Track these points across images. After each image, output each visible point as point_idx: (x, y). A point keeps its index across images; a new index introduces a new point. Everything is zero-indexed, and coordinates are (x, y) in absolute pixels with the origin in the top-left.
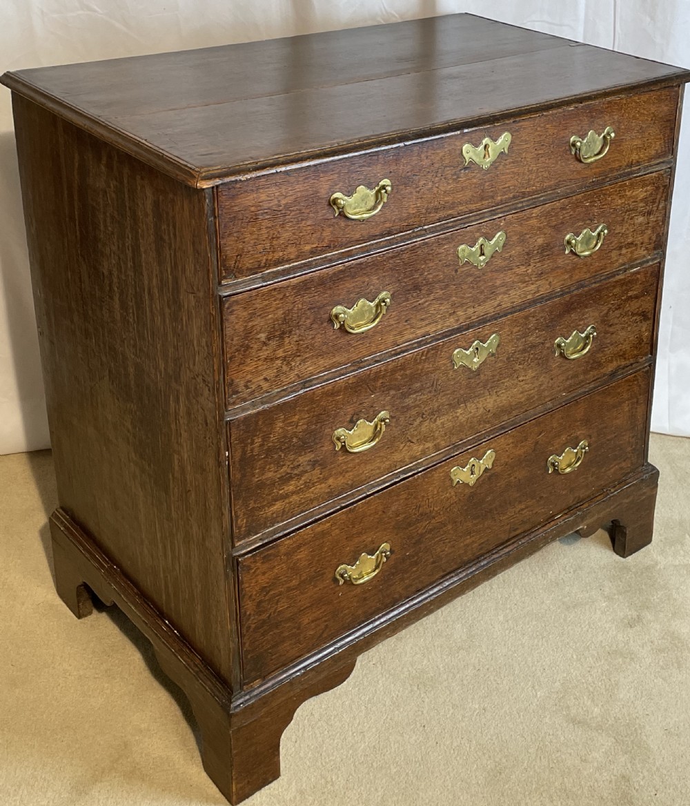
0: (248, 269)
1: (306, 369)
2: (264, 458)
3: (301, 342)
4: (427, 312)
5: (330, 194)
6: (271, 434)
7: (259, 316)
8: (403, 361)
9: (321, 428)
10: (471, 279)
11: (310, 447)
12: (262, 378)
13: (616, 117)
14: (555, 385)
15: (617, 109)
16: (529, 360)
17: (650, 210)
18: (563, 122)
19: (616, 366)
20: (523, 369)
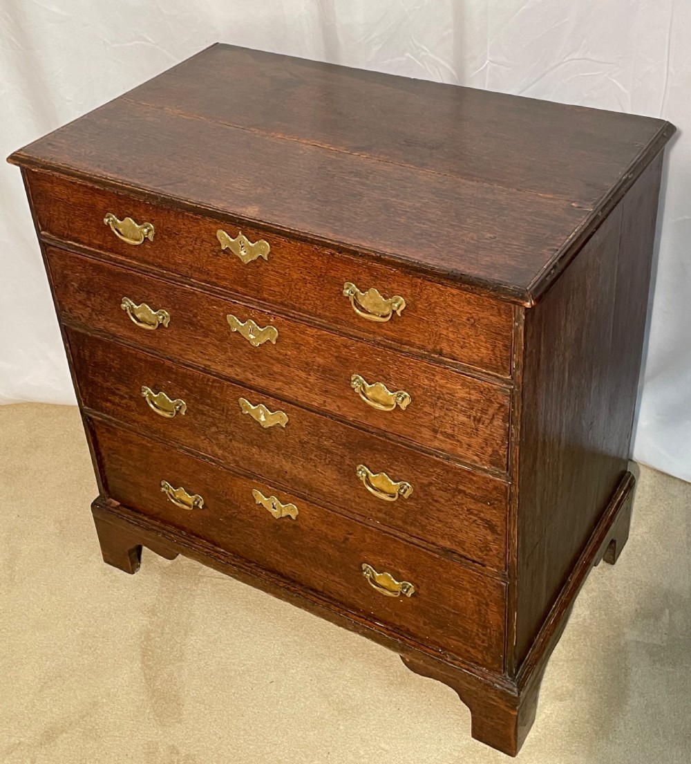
1: (110, 327)
2: (93, 366)
3: (103, 306)
4: (205, 349)
5: (105, 212)
6: (95, 354)
7: (70, 269)
8: (191, 374)
9: (131, 375)
11: (126, 383)
13: (409, 291)
14: (364, 505)
15: (409, 283)
16: (327, 461)
17: (478, 417)
18: (333, 263)
19: (451, 547)
20: (320, 463)
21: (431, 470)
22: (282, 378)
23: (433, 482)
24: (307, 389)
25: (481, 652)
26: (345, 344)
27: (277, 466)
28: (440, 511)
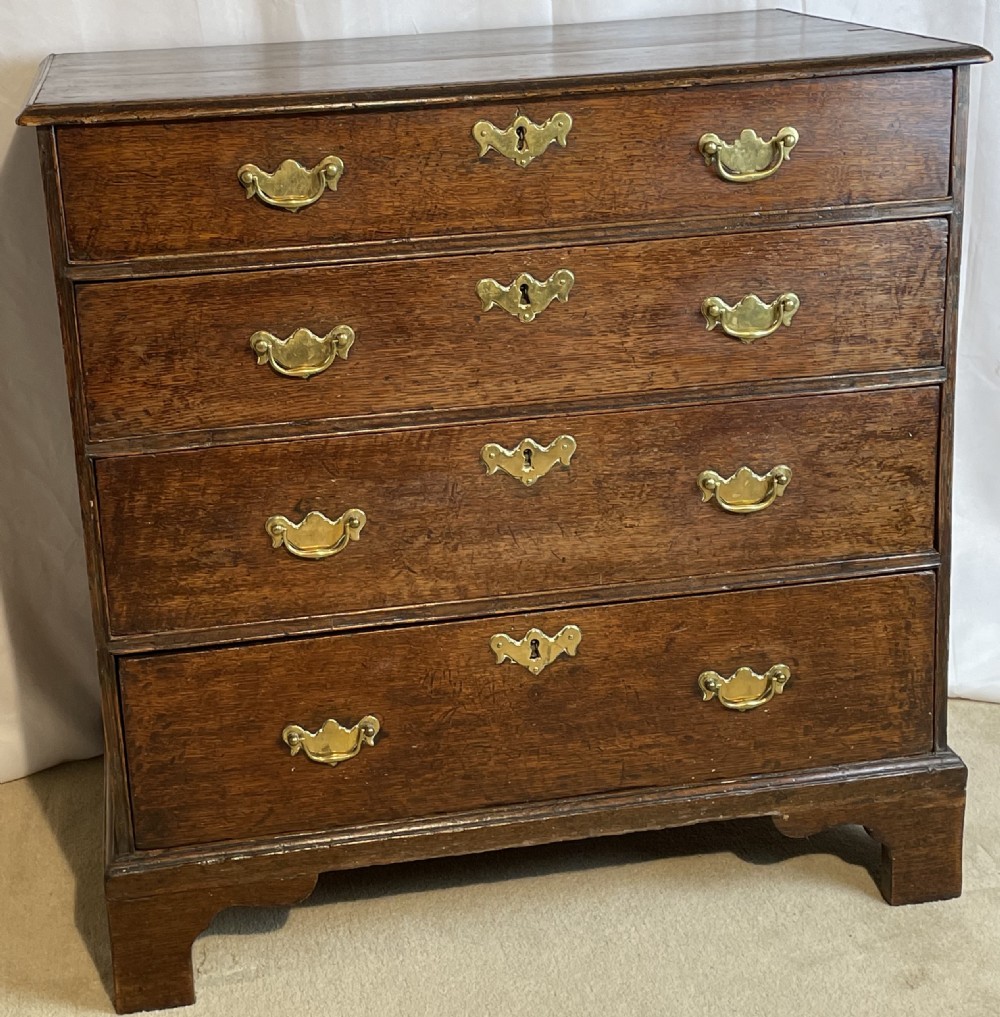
0: (109, 251)
1: (212, 412)
2: (151, 525)
3: (203, 372)
4: (423, 371)
5: (238, 165)
6: (161, 494)
7: (132, 319)
8: (385, 440)
9: (245, 506)
10: (507, 336)
11: (228, 530)
12: (141, 408)
13: (803, 113)
14: (705, 551)
16: (644, 495)
17: (902, 285)
18: (682, 109)
20: (630, 506)
21: (823, 420)
22: (574, 365)
23: (826, 441)
24: (619, 366)
25: (899, 727)
26: (692, 249)
27: (547, 556)
28: (835, 491)
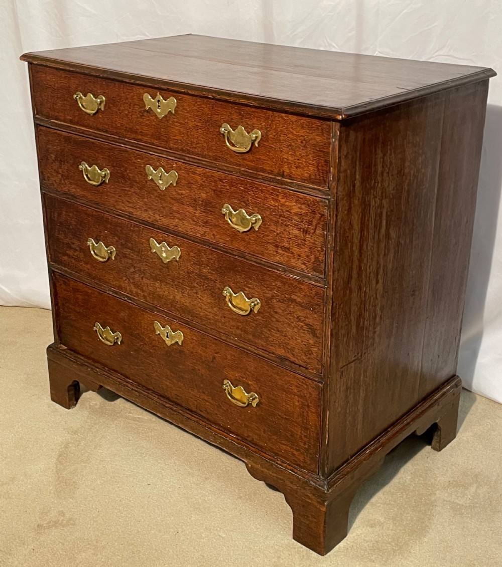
0: (45, 115)
1: (72, 189)
2: (59, 225)
3: (69, 172)
4: (130, 198)
6: (61, 215)
7: (51, 144)
8: (120, 222)
9: (82, 230)
10: (156, 193)
11: (78, 237)
12: (54, 179)
13: (263, 124)
14: (227, 324)
15: (264, 117)
16: (204, 287)
17: (306, 229)
18: (215, 108)
19: (285, 355)
20: (200, 289)
21: (273, 284)
22: (178, 215)
23: (275, 295)
24: (193, 223)
25: (303, 454)
26: (220, 178)
27: (171, 297)
28: (278, 321)
